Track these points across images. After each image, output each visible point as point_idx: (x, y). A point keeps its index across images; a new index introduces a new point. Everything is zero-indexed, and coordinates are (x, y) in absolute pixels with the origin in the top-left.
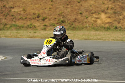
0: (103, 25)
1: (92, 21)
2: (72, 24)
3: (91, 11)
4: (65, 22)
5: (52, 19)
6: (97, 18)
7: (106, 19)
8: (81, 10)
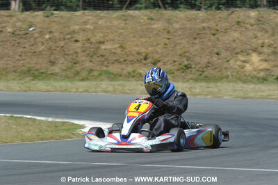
0: (255, 73)
1: (237, 67)
2: (203, 72)
3: (235, 49)
4: (191, 67)
5: (169, 63)
6: (244, 62)
7: (261, 63)
8: (217, 48)
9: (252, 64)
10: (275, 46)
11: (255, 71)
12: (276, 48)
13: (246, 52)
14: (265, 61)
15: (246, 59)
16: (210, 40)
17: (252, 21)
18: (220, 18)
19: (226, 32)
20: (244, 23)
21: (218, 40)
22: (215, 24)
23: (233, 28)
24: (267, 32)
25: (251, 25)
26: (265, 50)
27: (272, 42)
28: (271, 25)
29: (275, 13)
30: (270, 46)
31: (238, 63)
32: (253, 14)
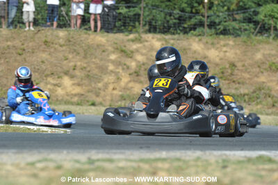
9: (64, 88)
10: (88, 69)
11: (68, 95)
12: (89, 71)
13: (57, 74)
14: (79, 85)
15: (57, 82)
16: (16, 60)
17: (61, 41)
18: (26, 36)
19: (33, 53)
20: (53, 43)
21: (25, 60)
22: (20, 44)
23: (41, 48)
24: (79, 54)
25: (61, 46)
26: (77, 73)
27: (85, 65)
28: (82, 47)
29: (86, 33)
30: (83, 69)
31: (49, 86)
32: (62, 33)
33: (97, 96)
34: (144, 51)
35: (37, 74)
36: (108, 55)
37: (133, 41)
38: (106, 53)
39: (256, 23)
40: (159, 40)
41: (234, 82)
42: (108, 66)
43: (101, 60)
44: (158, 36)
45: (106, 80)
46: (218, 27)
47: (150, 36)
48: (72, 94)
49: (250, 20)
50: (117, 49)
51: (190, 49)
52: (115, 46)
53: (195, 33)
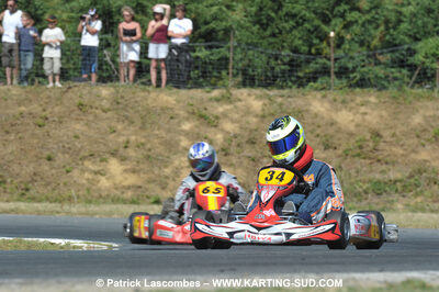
9: (111, 177)
10: (148, 146)
11: (116, 189)
12: (150, 150)
13: (99, 156)
14: (134, 172)
15: (100, 168)
16: (33, 135)
17: (105, 104)
18: (49, 97)
19: (61, 122)
20: (91, 107)
21: (49, 135)
22: (41, 109)
23: (73, 116)
24: (133, 123)
25: (105, 111)
26: (131, 152)
27: (143, 140)
28: (138, 111)
29: (144, 90)
30: (140, 146)
31: (87, 175)
32: (105, 91)
33: (163, 188)
34: (236, 116)
35: (67, 156)
36: (179, 124)
37: (218, 100)
38: (176, 121)
39: (412, 67)
40: (259, 98)
41: (379, 161)
42: (180, 140)
43: (169, 131)
44: (258, 91)
45: (177, 163)
46: (352, 76)
47: (244, 92)
48: (124, 187)
49: (402, 64)
50: (193, 113)
51: (307, 111)
52: (190, 109)
53: (315, 85)
